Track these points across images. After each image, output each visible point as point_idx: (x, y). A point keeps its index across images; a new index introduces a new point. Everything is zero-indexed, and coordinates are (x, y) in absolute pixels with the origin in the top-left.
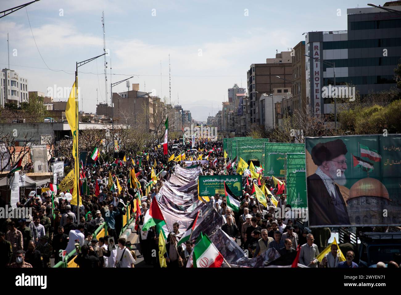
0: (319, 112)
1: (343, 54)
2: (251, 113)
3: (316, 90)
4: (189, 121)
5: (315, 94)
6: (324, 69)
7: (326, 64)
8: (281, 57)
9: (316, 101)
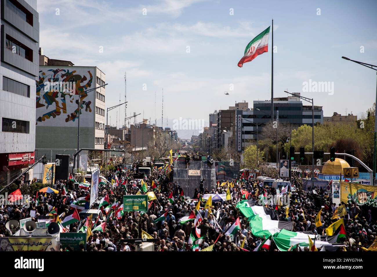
0: (240, 146)
1: (251, 120)
2: (218, 141)
3: (239, 136)
4: (175, 139)
5: (238, 138)
6: (243, 127)
7: (244, 125)
8: (238, 106)
9: (239, 141)
